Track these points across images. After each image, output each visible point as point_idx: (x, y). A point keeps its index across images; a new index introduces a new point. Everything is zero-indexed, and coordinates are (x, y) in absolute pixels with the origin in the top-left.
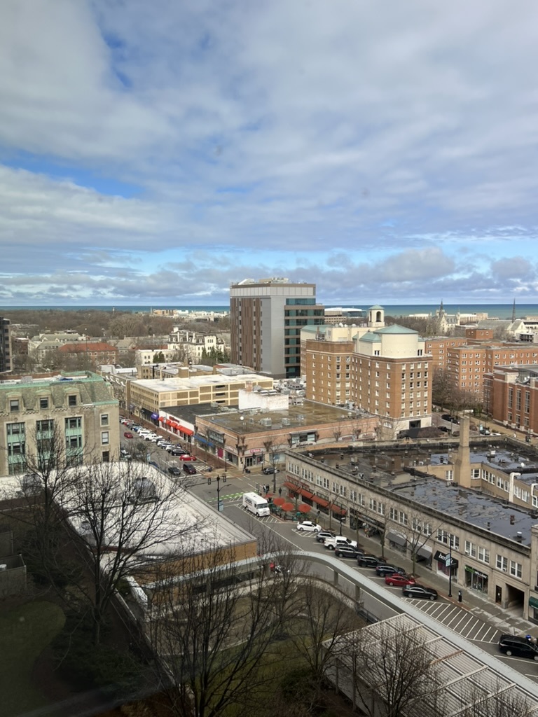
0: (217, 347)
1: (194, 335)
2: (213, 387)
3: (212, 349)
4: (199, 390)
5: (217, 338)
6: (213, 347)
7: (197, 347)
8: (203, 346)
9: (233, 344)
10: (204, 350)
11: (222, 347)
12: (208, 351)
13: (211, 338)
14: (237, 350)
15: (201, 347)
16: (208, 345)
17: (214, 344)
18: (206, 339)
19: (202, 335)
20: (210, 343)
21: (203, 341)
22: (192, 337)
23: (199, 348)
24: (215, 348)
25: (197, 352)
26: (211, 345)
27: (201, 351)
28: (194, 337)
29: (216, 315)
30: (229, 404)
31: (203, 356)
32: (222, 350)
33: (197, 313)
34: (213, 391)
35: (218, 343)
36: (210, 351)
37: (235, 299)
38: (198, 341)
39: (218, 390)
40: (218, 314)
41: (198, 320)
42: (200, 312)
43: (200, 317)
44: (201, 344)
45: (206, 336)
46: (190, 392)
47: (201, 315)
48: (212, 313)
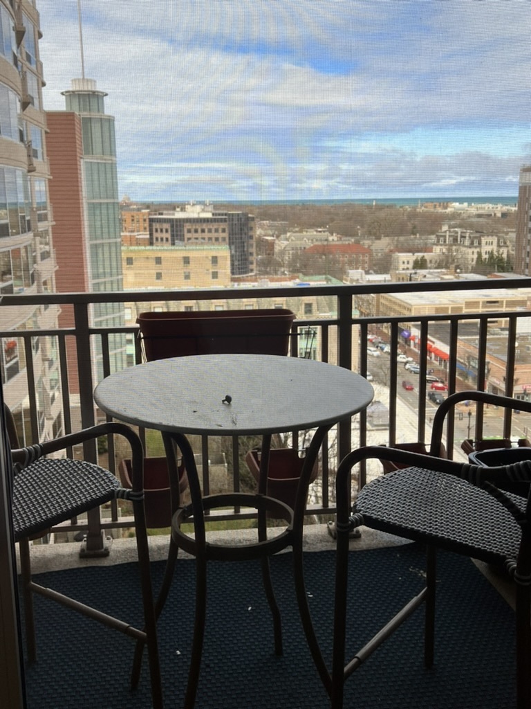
0: (498, 252)
1: (467, 235)
2: (483, 302)
3: (491, 254)
4: (464, 306)
5: (498, 241)
6: (492, 252)
7: (470, 251)
8: (478, 250)
9: (519, 246)
10: (480, 254)
11: (504, 253)
12: (485, 256)
13: (490, 239)
14: (523, 256)
15: (476, 250)
16: (486, 249)
17: (495, 247)
18: (484, 240)
19: (478, 235)
20: (489, 246)
21: (480, 243)
22: (465, 237)
23: (473, 253)
24: (495, 253)
25: (470, 256)
26: (489, 248)
27: (475, 256)
28: (467, 238)
29: (505, 209)
30: (503, 326)
31: (477, 262)
32: (505, 256)
33: (479, 206)
34: (483, 307)
35: (499, 246)
36: (487, 256)
37: (525, 187)
38: (472, 243)
39: (490, 307)
40: (509, 207)
41: (479, 216)
42: (483, 205)
43: (481, 212)
44: (476, 247)
45: (483, 236)
46: (452, 308)
47: (484, 208)
48: (499, 206)
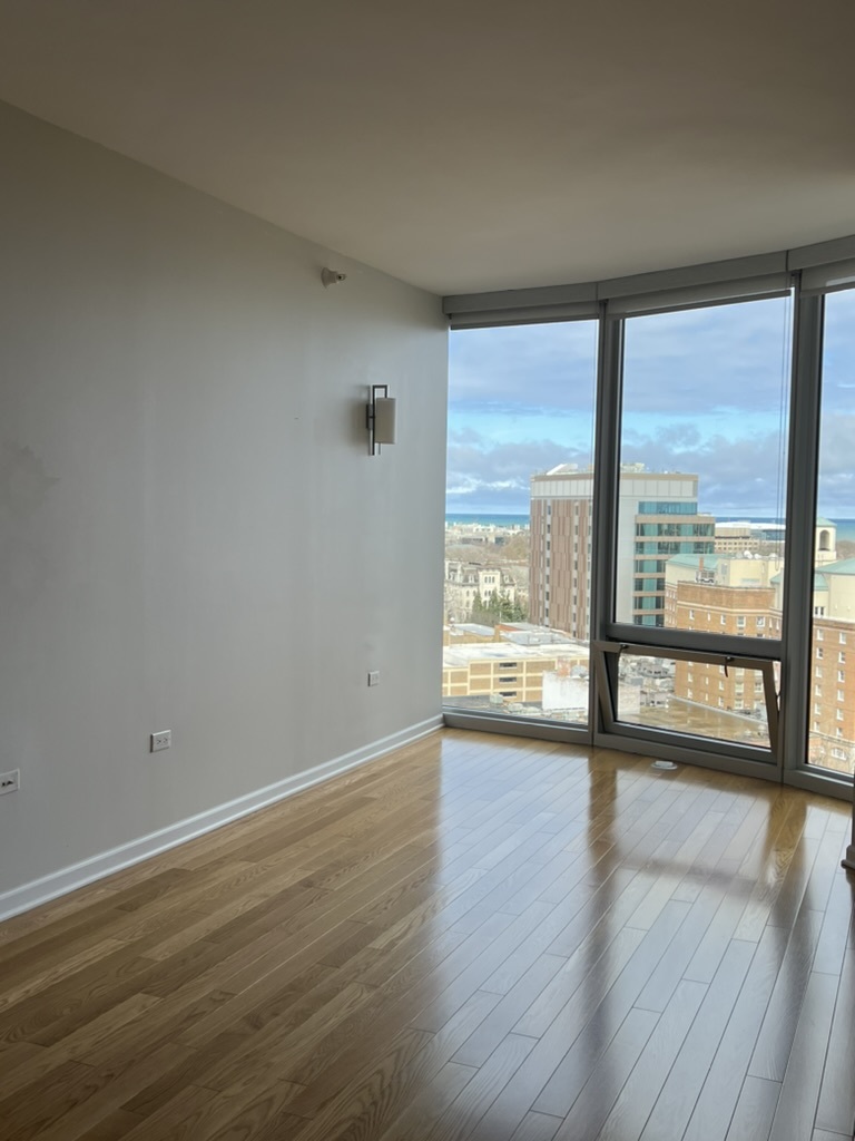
0: (502, 592)
1: (459, 567)
2: (495, 665)
3: (494, 594)
4: (468, 670)
5: (502, 576)
6: (494, 593)
7: (464, 590)
8: (475, 589)
9: (534, 587)
10: (478, 597)
11: (511, 593)
12: (485, 599)
13: (490, 574)
14: (541, 599)
15: (471, 590)
16: (486, 587)
17: (497, 585)
18: (482, 575)
19: (473, 568)
20: (489, 584)
21: (476, 580)
22: (455, 571)
23: (468, 593)
24: (499, 594)
25: (465, 599)
26: (490, 587)
27: (472, 598)
28: (459, 572)
29: (500, 531)
30: (524, 700)
31: (474, 607)
32: (512, 598)
33: (464, 526)
34: (495, 673)
35: (504, 585)
36: (488, 599)
37: (539, 502)
38: (466, 580)
39: (505, 672)
40: (503, 530)
41: (465, 541)
42: (469, 526)
43: (469, 535)
44: (471, 586)
45: (481, 570)
46: (452, 673)
47: (471, 530)
